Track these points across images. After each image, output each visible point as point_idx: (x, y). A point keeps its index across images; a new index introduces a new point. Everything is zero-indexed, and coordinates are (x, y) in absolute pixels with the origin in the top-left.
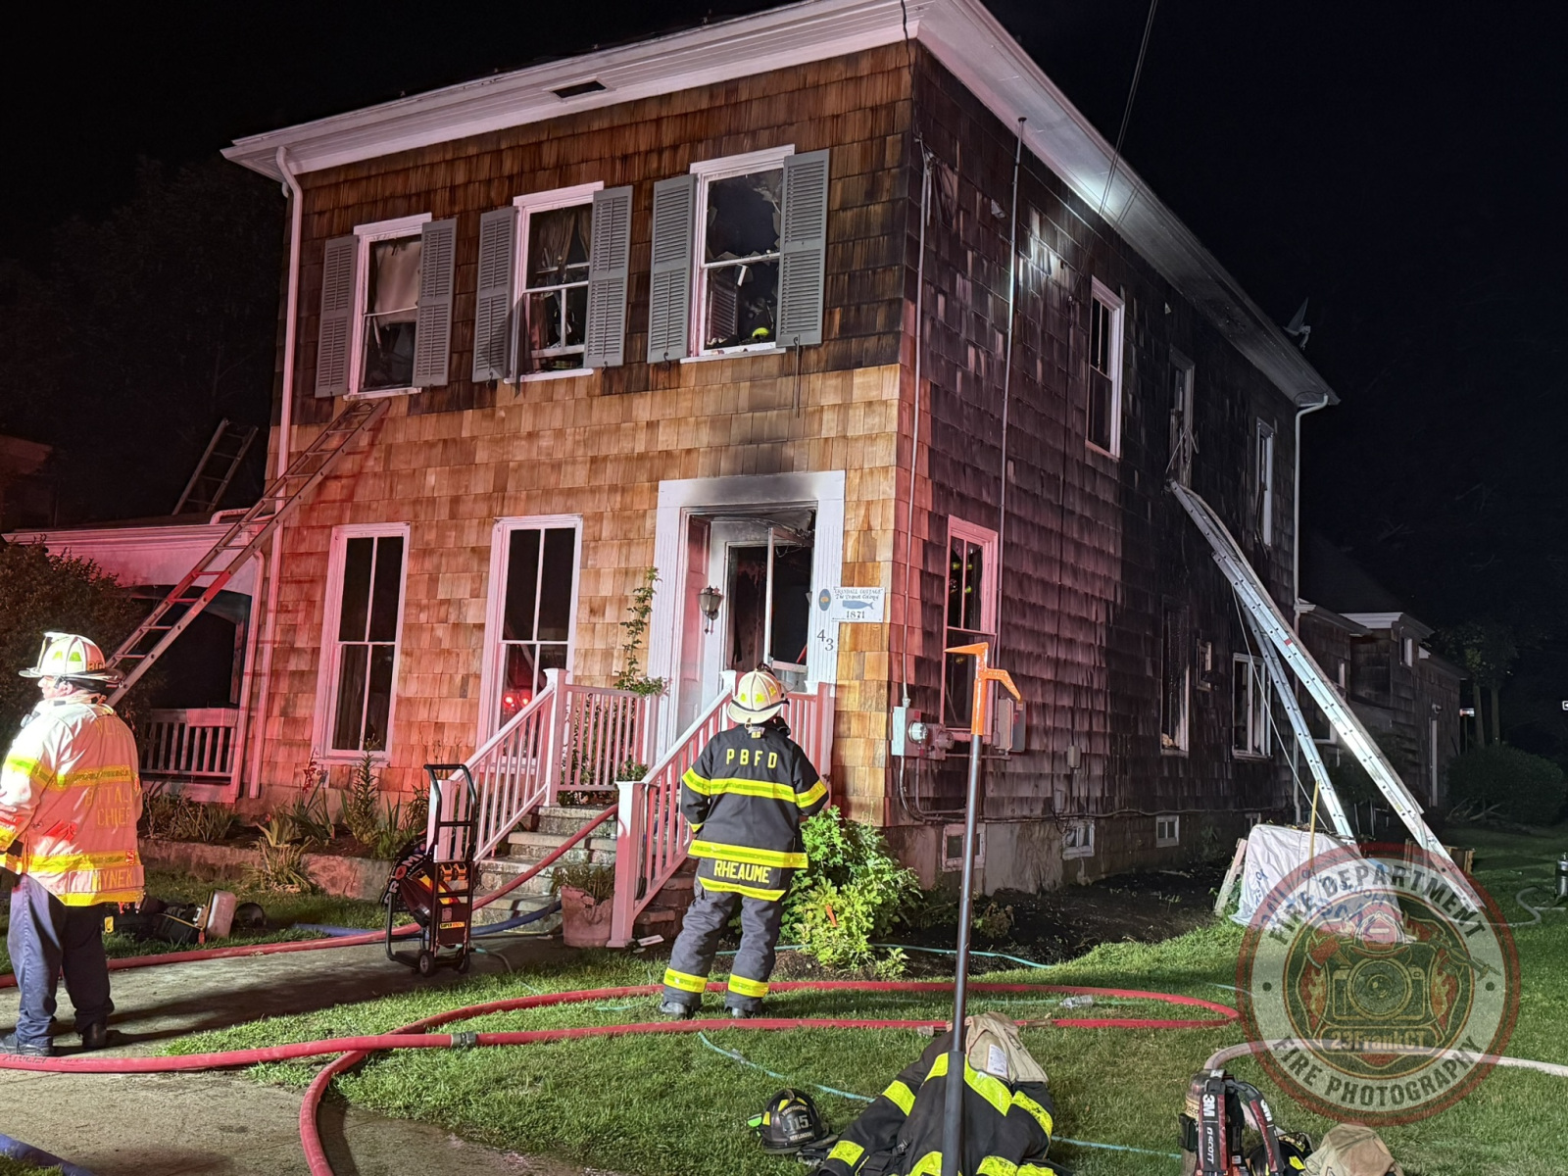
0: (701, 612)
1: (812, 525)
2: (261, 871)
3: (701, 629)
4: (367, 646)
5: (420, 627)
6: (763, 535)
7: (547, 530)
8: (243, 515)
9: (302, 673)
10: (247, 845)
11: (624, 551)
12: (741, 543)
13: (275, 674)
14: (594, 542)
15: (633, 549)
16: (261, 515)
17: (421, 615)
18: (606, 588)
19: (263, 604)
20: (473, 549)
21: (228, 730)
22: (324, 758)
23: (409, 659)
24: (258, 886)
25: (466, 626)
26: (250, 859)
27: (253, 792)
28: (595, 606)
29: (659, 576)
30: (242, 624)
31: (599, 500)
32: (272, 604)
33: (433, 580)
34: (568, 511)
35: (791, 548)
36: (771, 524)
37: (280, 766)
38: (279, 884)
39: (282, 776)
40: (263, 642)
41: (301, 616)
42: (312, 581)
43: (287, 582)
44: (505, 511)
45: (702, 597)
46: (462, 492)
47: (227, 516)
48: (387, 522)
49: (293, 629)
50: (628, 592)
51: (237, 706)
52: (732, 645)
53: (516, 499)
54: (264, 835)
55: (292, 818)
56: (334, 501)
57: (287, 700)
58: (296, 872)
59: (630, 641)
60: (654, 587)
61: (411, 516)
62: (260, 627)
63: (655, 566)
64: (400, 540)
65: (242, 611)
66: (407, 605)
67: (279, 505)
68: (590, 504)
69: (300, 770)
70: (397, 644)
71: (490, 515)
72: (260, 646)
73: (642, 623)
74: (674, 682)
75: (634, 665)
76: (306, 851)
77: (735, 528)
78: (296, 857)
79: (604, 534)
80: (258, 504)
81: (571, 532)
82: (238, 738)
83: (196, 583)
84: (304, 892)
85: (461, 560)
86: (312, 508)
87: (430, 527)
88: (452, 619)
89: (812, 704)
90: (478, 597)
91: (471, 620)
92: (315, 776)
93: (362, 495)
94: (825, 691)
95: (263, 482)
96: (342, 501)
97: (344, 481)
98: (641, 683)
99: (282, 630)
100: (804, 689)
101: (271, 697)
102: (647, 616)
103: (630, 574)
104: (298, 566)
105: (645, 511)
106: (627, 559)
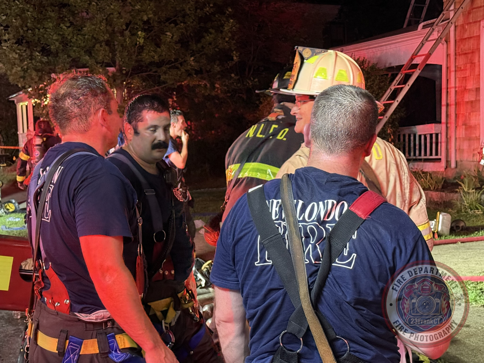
2: (461, 204)
8: (433, 23)
9: (472, 102)
10: (453, 191)
13: (458, 104)
16: (443, 21)
19: (448, 68)
21: (437, 135)
24: (461, 211)
26: (455, 198)
27: (453, 165)
30: (438, 80)
37: (465, 151)
38: (471, 210)
39: (467, 156)
41: (468, 72)
42: (473, 52)
43: (459, 55)
47: (426, 25)
49: (464, 79)
51: (440, 122)
54: (461, 186)
55: (475, 177)
56: (481, 7)
57: (466, 117)
58: (480, 204)
62: (448, 81)
67: (452, 14)
69: (476, 152)
72: (449, 90)
78: (479, 197)
80: (441, 16)
82: (442, 138)
83: (414, 62)
86: (469, 13)
99: (459, 80)
101: (457, 116)
104: (464, 46)
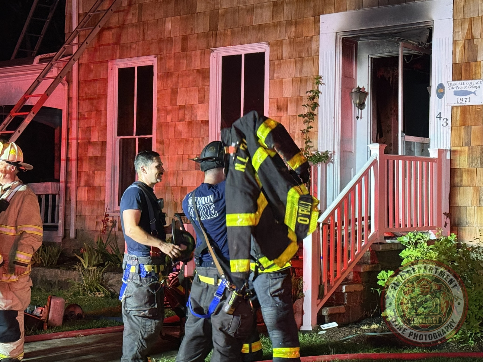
0: (353, 105)
1: (430, 39)
2: (79, 284)
3: (354, 116)
4: (135, 139)
5: (168, 125)
6: (395, 49)
7: (245, 55)
8: (53, 57)
9: (96, 158)
10: (70, 268)
11: (299, 66)
12: (379, 55)
13: (79, 159)
14: (277, 60)
15: (304, 64)
16: (64, 56)
17: (168, 117)
18: (288, 92)
19: (69, 114)
20: (198, 71)
21: (54, 196)
22: (114, 212)
23: (161, 146)
24: (79, 293)
25: (197, 123)
26: (72, 277)
27: (72, 235)
28: (281, 104)
29: (323, 81)
30: (58, 128)
31: (280, 31)
32: (75, 115)
33: (174, 92)
34: (259, 40)
35: (415, 56)
36: (400, 40)
37: (88, 218)
38: (91, 292)
39: (90, 225)
40: (72, 139)
41: (93, 121)
42: (99, 98)
43: (83, 100)
44: (218, 43)
45: (354, 94)
46: (188, 32)
47: (44, 58)
48: (143, 55)
49: (88, 130)
50: (302, 94)
51: (58, 181)
52: (375, 127)
53: (224, 35)
54: (80, 261)
55: (97, 251)
56: (109, 44)
57: (88, 176)
58: (101, 284)
59: (305, 127)
60: (320, 90)
61: (157, 51)
62: (68, 130)
63: (320, 74)
64: (151, 67)
65: (57, 120)
66: (158, 110)
67: (75, 49)
68: (274, 35)
69: (100, 220)
70: (154, 136)
71: (208, 47)
72: (69, 141)
73: (313, 115)
74: (336, 154)
75: (309, 144)
76: (107, 271)
77: (374, 45)
78: (100, 275)
79: (284, 56)
80: (62, 49)
81: (262, 55)
82: (61, 201)
83: (28, 103)
84: (106, 297)
85: (191, 78)
86: (96, 50)
87: (170, 58)
88: (187, 118)
89: (434, 164)
90: (203, 102)
91: (199, 119)
92: (110, 224)
93: (126, 39)
94: (443, 155)
95: (65, 34)
96: (113, 44)
97: (114, 30)
98: (314, 155)
99: (83, 131)
100: (428, 154)
101: (78, 174)
102: (316, 110)
103: (303, 82)
104: (89, 89)
105: (312, 37)
106: (301, 71)
